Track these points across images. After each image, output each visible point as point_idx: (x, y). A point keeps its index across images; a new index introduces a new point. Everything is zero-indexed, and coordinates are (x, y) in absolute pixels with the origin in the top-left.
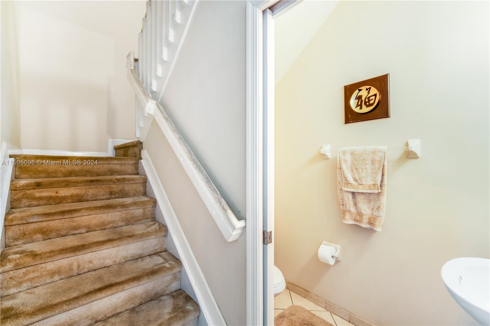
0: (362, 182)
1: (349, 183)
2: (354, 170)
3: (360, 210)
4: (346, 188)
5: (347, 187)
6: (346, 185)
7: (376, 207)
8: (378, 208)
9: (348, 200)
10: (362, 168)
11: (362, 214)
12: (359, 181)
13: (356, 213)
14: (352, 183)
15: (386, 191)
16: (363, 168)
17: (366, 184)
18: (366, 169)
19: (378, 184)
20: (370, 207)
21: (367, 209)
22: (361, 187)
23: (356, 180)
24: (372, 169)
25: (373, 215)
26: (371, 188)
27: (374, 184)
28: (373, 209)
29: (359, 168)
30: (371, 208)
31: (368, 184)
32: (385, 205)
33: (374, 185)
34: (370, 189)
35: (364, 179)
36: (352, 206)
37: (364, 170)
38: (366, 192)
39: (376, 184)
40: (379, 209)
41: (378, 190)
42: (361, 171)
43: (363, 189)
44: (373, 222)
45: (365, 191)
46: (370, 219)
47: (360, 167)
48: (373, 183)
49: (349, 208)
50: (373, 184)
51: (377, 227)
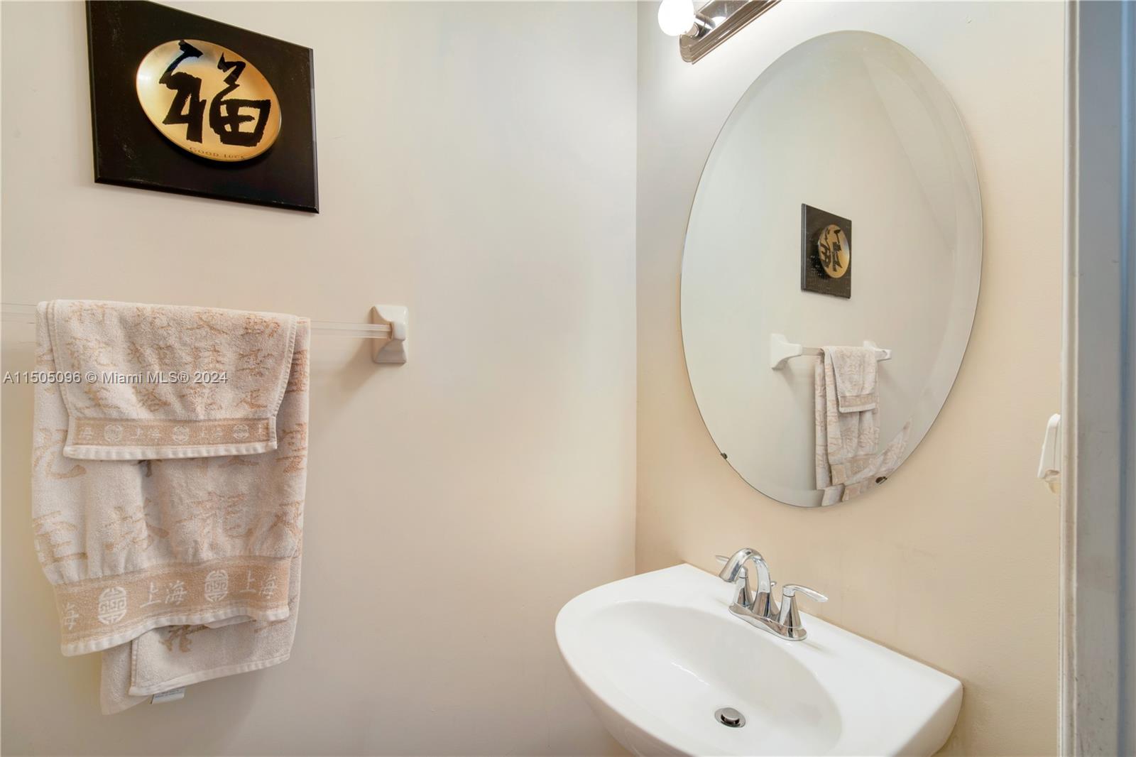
0: (194, 410)
1: (115, 414)
2: (150, 356)
3: (191, 551)
4: (93, 448)
5: (99, 439)
6: (88, 431)
7: (266, 523)
8: (275, 525)
9: (124, 519)
10: (197, 348)
11: (203, 566)
12: (177, 406)
13: (166, 570)
14: (134, 416)
15: (305, 453)
16: (202, 344)
17: (209, 420)
18: (215, 351)
19: (267, 419)
20: (239, 526)
21: (222, 539)
22: (181, 433)
23: (152, 401)
24: (243, 356)
25: (255, 558)
26: (235, 435)
27: (251, 416)
28: (249, 533)
29: (177, 345)
30: (240, 530)
31: (218, 416)
32: (302, 508)
33: (252, 422)
34: (228, 439)
35: (202, 395)
36: (145, 545)
37: (207, 354)
38: (212, 454)
39: (259, 419)
40: (280, 524)
41: (268, 440)
42: (189, 359)
43: (194, 442)
44: (253, 585)
45: (204, 451)
46: (237, 578)
47: (187, 340)
48: (243, 412)
49: (127, 561)
50: (247, 419)
51: (269, 604)
